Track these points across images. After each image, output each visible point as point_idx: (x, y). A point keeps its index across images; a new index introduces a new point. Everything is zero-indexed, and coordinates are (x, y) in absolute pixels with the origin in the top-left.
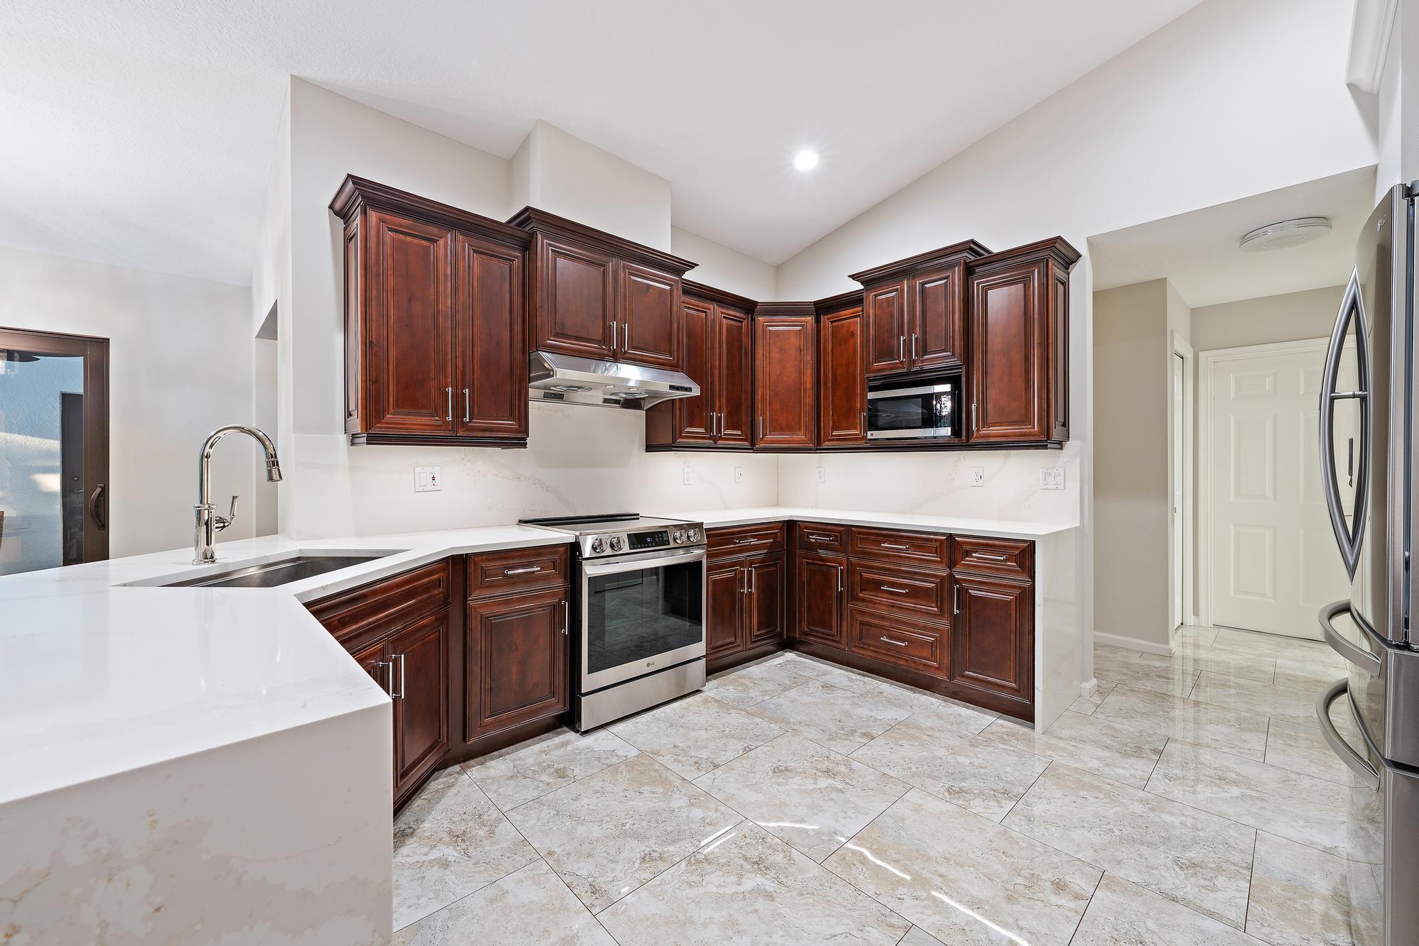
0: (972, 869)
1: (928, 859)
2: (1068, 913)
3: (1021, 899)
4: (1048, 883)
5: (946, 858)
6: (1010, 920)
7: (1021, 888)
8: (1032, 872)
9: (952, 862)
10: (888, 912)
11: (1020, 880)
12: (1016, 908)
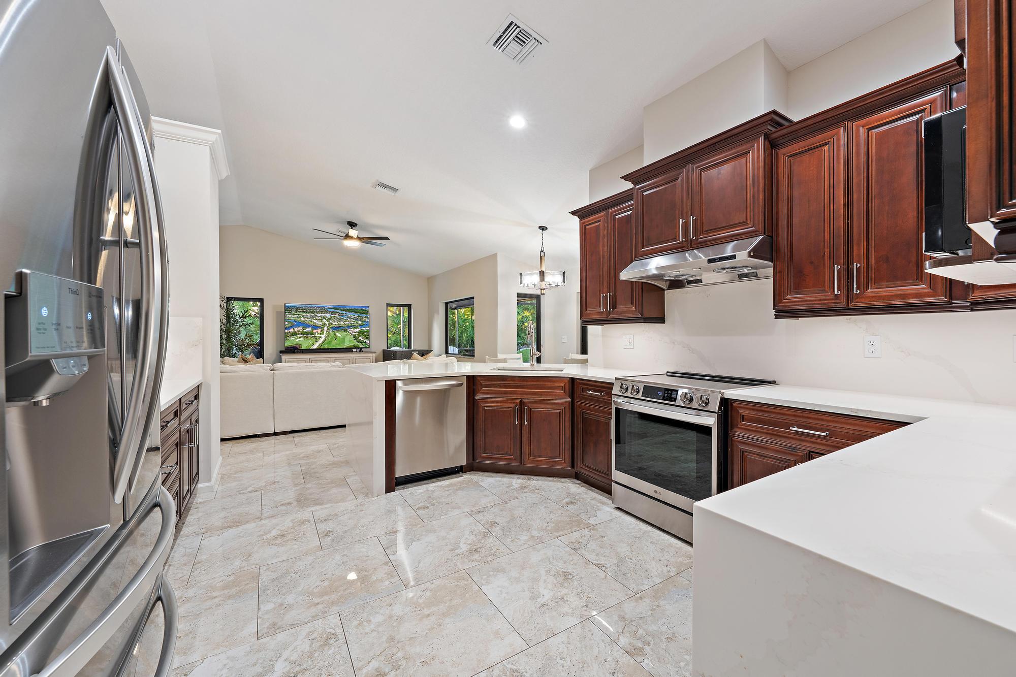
0: (424, 633)
1: (444, 615)
2: (361, 663)
3: (388, 645)
4: (387, 671)
5: (440, 625)
6: (380, 629)
7: (395, 650)
8: (401, 668)
9: (435, 626)
10: (419, 583)
11: (400, 655)
12: (384, 638)
